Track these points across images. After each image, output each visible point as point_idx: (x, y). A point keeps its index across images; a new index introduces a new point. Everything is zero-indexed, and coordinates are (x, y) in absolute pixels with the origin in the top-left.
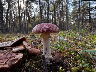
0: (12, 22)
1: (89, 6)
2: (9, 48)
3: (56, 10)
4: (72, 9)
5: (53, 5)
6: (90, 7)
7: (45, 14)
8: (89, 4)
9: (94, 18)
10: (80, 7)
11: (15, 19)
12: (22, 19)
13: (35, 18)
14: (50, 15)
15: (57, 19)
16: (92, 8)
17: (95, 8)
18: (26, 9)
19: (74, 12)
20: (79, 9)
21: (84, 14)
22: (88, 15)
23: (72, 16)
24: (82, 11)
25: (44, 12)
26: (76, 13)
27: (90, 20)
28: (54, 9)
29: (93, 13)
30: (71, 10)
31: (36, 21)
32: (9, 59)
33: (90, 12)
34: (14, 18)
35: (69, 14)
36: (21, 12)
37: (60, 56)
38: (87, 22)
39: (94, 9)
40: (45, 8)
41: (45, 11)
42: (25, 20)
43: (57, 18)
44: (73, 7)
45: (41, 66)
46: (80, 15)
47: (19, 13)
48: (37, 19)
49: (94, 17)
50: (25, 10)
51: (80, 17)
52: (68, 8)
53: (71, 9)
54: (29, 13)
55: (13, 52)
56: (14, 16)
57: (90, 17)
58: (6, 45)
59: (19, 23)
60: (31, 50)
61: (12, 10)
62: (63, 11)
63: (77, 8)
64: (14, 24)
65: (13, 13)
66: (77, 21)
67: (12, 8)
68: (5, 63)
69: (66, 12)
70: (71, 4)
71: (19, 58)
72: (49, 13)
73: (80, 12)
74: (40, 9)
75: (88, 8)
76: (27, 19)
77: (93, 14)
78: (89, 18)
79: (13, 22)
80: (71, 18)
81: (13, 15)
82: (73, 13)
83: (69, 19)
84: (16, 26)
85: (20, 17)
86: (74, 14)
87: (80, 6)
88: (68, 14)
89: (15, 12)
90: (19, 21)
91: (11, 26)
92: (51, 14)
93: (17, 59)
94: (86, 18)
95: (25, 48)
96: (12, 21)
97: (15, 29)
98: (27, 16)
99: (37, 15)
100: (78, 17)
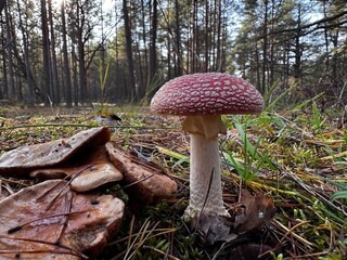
0: (15, 61)
1: (296, 19)
2: (54, 171)
3: (184, 26)
4: (241, 26)
5: (173, 5)
6: (299, 21)
7: (143, 36)
8: (297, 11)
9: (312, 62)
10: (266, 20)
11: (26, 49)
12: (54, 52)
13: (104, 50)
14: (161, 40)
15: (185, 56)
16: (308, 26)
17: (315, 26)
18: (70, 14)
19: (246, 35)
20: (264, 27)
21: (280, 44)
22: (293, 51)
23: (238, 49)
24: (273, 33)
25: (138, 29)
26: (251, 40)
27: (296, 66)
28: (177, 22)
29: (309, 42)
30: (235, 27)
31: (107, 60)
32: (66, 225)
33: (298, 41)
34: (25, 43)
35: (229, 43)
36: (52, 24)
37: (259, 207)
38: (288, 74)
39: (312, 28)
40: (144, 15)
41: (144, 26)
42: (66, 54)
43: (185, 52)
44: (243, 18)
45: (189, 249)
46: (265, 47)
47: (44, 28)
48: (111, 52)
49: (311, 58)
50: (66, 16)
51: (265, 54)
52: (225, 19)
53: (235, 24)
54: (81, 30)
55: (76, 192)
56: (24, 39)
57: (298, 58)
58: (39, 161)
59: (41, 66)
60: (149, 184)
61: (13, 12)
62: (209, 30)
63: (258, 23)
64: (22, 68)
65: (20, 26)
66: (254, 69)
67: (15, 6)
68: (58, 244)
69: (219, 32)
70: (238, 7)
71: (111, 220)
72: (158, 33)
73: (265, 37)
74: (125, 17)
75: (293, 23)
76: (73, 52)
77: (309, 47)
78: (294, 60)
79: (19, 59)
80: (233, 55)
81: (19, 34)
82: (242, 39)
83: (228, 59)
84: (31, 77)
85: (47, 44)
86: (245, 42)
87: (266, 15)
88: (224, 40)
89: (29, 21)
90: (42, 58)
91: (12, 74)
92: (165, 36)
93: (101, 223)
94: (283, 59)
95: (124, 172)
96: (16, 54)
97: (26, 87)
98: (74, 42)
99: (112, 39)
100: (257, 56)
